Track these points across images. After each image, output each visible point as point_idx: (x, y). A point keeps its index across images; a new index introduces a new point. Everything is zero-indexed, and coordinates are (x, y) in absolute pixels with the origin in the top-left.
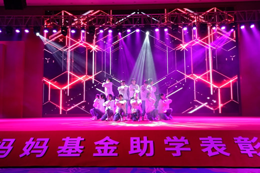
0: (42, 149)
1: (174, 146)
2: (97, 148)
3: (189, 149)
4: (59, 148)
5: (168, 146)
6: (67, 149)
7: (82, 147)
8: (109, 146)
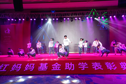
0: (32, 68)
1: (82, 66)
2: (53, 67)
3: (88, 67)
4: (39, 67)
5: (80, 66)
6: (42, 68)
7: (47, 67)
8: (57, 66)
